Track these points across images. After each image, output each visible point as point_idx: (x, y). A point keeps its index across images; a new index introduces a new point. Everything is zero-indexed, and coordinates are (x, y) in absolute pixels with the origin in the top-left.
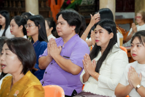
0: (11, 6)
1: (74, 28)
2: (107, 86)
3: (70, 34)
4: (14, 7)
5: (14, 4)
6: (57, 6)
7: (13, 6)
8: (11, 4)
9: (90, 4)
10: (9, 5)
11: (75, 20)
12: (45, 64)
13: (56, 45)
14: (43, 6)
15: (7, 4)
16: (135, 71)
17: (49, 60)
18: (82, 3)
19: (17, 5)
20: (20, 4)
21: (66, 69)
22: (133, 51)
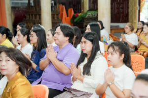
0: (31, 19)
1: (68, 38)
2: (90, 86)
3: (65, 43)
4: (34, 19)
5: (34, 17)
6: (68, 18)
7: (32, 18)
8: (31, 17)
9: (94, 17)
10: (29, 18)
11: (70, 32)
12: (44, 65)
13: (53, 50)
14: (56, 19)
15: (28, 17)
16: (111, 72)
17: (47, 62)
18: (87, 16)
19: (36, 18)
20: (38, 17)
21: (59, 70)
22: (109, 58)
